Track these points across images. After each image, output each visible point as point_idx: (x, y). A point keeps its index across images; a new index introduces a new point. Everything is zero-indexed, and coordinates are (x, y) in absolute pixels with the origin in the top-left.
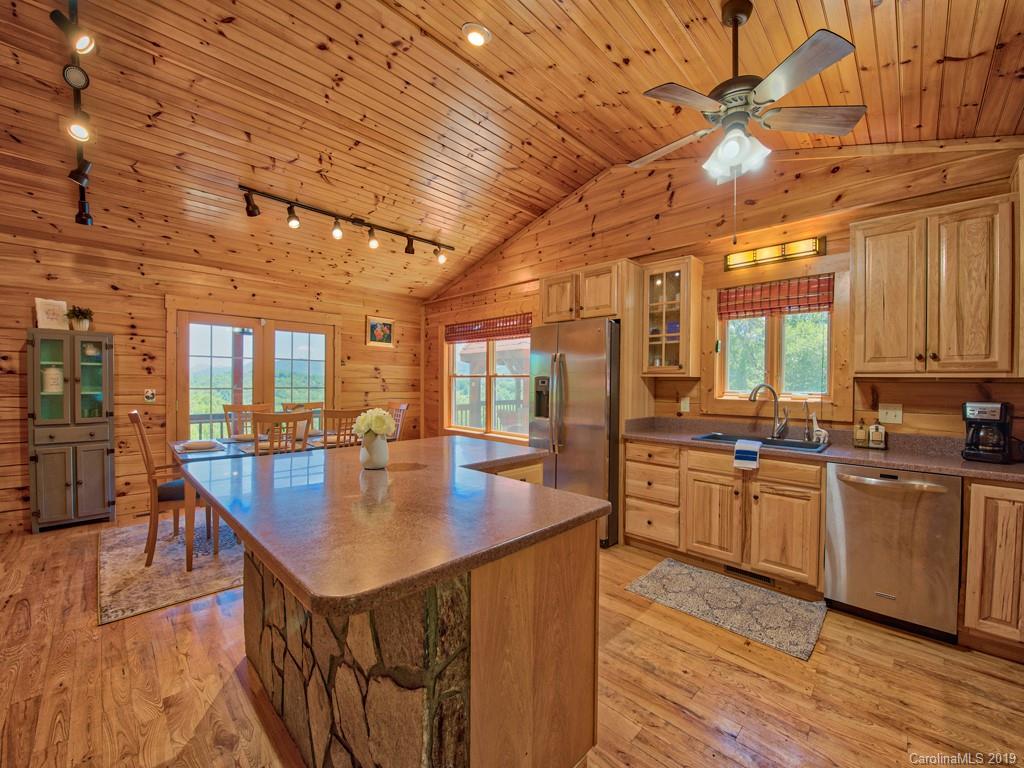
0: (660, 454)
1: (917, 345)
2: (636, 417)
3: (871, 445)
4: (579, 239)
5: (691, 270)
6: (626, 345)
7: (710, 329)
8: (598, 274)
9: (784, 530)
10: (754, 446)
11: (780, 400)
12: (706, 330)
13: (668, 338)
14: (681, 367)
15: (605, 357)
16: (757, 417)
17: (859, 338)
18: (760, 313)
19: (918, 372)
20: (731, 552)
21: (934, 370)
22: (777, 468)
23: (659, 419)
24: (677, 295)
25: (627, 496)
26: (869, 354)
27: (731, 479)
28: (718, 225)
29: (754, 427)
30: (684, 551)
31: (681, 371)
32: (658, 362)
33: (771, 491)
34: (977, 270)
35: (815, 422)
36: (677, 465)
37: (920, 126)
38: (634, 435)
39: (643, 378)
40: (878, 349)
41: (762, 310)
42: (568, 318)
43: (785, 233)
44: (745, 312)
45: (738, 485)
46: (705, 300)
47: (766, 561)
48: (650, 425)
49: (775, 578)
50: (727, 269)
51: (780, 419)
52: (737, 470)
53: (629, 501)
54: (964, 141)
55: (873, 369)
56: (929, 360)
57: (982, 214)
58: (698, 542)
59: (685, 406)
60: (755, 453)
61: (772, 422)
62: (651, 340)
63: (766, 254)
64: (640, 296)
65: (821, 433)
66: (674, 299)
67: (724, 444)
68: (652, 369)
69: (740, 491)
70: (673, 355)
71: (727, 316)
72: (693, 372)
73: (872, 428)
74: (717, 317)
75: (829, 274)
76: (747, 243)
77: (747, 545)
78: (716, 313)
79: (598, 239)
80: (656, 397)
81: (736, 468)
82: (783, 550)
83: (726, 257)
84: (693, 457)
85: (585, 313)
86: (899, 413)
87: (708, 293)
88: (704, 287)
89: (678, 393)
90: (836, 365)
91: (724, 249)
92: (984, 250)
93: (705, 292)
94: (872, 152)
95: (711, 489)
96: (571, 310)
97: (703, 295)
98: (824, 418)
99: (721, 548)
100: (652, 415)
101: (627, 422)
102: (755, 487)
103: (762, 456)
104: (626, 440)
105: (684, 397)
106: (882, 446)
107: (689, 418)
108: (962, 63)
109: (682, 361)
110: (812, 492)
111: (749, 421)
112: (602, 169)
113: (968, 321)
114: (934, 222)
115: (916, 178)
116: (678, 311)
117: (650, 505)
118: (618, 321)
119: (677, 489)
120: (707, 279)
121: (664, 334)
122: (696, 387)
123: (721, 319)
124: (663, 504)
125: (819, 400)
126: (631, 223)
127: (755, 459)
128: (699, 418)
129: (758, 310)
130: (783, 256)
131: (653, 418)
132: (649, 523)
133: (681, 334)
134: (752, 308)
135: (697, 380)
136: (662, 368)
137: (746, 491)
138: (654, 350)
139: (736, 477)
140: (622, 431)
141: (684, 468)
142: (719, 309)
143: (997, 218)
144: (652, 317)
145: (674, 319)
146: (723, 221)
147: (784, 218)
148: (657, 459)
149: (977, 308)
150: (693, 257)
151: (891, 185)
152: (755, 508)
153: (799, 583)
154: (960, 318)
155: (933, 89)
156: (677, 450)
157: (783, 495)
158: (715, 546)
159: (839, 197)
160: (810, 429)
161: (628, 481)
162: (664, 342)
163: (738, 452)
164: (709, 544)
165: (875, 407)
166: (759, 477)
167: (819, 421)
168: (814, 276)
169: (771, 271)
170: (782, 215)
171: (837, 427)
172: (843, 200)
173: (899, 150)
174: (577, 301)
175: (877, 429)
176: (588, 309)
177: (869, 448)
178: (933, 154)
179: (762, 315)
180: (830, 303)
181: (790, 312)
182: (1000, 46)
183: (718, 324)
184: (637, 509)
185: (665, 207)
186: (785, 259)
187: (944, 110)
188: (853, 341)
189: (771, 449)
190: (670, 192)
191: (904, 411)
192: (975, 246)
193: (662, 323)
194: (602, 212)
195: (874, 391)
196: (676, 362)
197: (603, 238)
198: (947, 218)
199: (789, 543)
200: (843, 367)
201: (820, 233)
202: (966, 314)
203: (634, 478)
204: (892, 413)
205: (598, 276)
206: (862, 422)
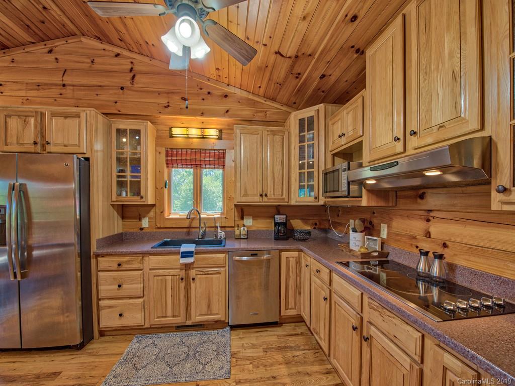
0: (128, 262)
1: (260, 191)
2: (106, 235)
3: (242, 237)
4: (50, 85)
5: (149, 131)
6: (95, 178)
7: (161, 172)
8: (66, 116)
9: (209, 294)
10: (191, 248)
11: (202, 216)
12: (158, 174)
13: (133, 177)
14: (142, 197)
15: (73, 186)
16: (190, 227)
17: (238, 185)
18: (190, 166)
19: (260, 202)
20: (179, 317)
21: (266, 202)
22: (204, 259)
23: (126, 234)
24: (138, 147)
25: (100, 300)
26: (243, 193)
27: (179, 270)
28: (165, 107)
29: (188, 233)
30: (149, 327)
31: (142, 200)
32: (124, 194)
33: (201, 273)
34: (279, 158)
35: (219, 227)
36: (141, 268)
37: (260, 87)
38: (105, 251)
39: (113, 206)
40: (246, 191)
41: (192, 165)
42: (33, 151)
43: (203, 123)
44: (182, 164)
45: (183, 273)
46: (158, 153)
47: (201, 315)
48: (118, 239)
49: (205, 323)
50: (171, 136)
51: (202, 227)
52: (182, 264)
53: (102, 303)
54: (272, 101)
55: (244, 200)
56: (264, 196)
57: (280, 134)
58: (158, 317)
59: (145, 223)
60: (192, 252)
61: (198, 229)
62: (118, 177)
63: (194, 132)
64: (108, 143)
65: (221, 234)
66: (136, 149)
67: (173, 249)
68: (120, 199)
69: (184, 278)
70: (136, 188)
71: (171, 166)
72: (150, 201)
73: (242, 228)
74: (165, 166)
75: (223, 150)
76: (183, 123)
77: (189, 309)
78: (165, 163)
79: (68, 91)
80: (123, 218)
81: (181, 264)
82: (209, 306)
83: (170, 129)
84: (152, 261)
85: (51, 148)
86: (251, 220)
87: (159, 149)
88: (157, 145)
89: (140, 215)
90: (227, 198)
91: (170, 123)
92: (281, 150)
93: (157, 148)
94: (241, 93)
95: (166, 280)
96: (35, 143)
97: (156, 150)
98: (223, 226)
99: (173, 316)
100: (121, 231)
101: (98, 241)
102: (193, 273)
103: (196, 253)
104: (97, 256)
105: (145, 217)
106: (246, 237)
107: (149, 231)
108: (283, 58)
109: (142, 194)
110: (222, 269)
111: (185, 230)
112: (73, 35)
113: (276, 180)
114: (265, 133)
115: (257, 112)
116: (140, 159)
117: (120, 301)
118: (87, 159)
119: (142, 285)
120: (159, 140)
121: (128, 173)
122: (153, 210)
123: (168, 167)
124: (131, 298)
125: (219, 216)
126: (100, 86)
127: (192, 256)
128: (155, 230)
129: (189, 165)
130: (202, 135)
131: (121, 234)
132: (121, 315)
133: (142, 174)
134: (185, 163)
135: (153, 206)
136: (127, 197)
137: (187, 275)
138: (121, 184)
139: (181, 269)
140: (94, 248)
141: (146, 270)
142: (167, 161)
143: (285, 136)
144: (119, 160)
145: (136, 164)
146: (168, 106)
147: (202, 114)
148: (125, 266)
149: (279, 175)
150: (149, 123)
151: (247, 112)
152: (193, 285)
153: (217, 322)
154: (274, 178)
155: (270, 68)
156: (142, 257)
157: (208, 274)
158: (169, 317)
159: (227, 111)
160: (217, 232)
161: (101, 288)
162: (129, 179)
163: (182, 253)
164: (166, 317)
165: (242, 218)
166: (195, 266)
167: (220, 227)
168: (217, 150)
169: (196, 143)
170: (201, 112)
171: (228, 229)
172: (229, 113)
173: (251, 97)
174: (43, 136)
175: (244, 229)
176: (56, 145)
177: (241, 239)
178: (262, 103)
179: (191, 168)
180: (224, 165)
181: (205, 168)
182: (297, 57)
183: (166, 170)
184: (110, 307)
185: (128, 84)
186: (203, 137)
187: (270, 82)
188: (236, 185)
189: (202, 248)
190: (132, 75)
191: (253, 220)
192: (278, 148)
193: (127, 165)
194: (73, 70)
195: (242, 211)
196: (138, 194)
197: (73, 90)
198: (269, 133)
199: (212, 302)
200: (230, 199)
201: (220, 127)
202: (276, 177)
203: (105, 283)
204: (249, 220)
205: (66, 117)
206: (238, 226)
